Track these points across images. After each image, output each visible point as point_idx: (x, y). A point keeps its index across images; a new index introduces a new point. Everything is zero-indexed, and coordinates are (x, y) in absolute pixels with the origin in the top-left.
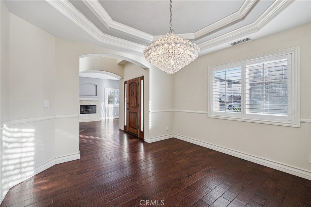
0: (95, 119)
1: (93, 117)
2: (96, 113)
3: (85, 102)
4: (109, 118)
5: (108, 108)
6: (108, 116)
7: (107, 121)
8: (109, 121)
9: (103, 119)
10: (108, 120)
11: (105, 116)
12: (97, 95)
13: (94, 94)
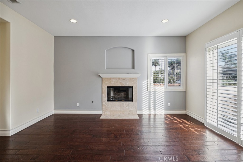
0: (130, 111)
1: (127, 107)
2: (132, 101)
3: (114, 80)
4: (157, 113)
5: (155, 92)
6: (155, 109)
7: (152, 116)
8: (157, 118)
9: (145, 112)
10: (155, 115)
11: (149, 109)
12: (133, 68)
13: (130, 66)
